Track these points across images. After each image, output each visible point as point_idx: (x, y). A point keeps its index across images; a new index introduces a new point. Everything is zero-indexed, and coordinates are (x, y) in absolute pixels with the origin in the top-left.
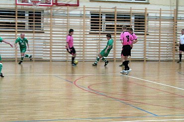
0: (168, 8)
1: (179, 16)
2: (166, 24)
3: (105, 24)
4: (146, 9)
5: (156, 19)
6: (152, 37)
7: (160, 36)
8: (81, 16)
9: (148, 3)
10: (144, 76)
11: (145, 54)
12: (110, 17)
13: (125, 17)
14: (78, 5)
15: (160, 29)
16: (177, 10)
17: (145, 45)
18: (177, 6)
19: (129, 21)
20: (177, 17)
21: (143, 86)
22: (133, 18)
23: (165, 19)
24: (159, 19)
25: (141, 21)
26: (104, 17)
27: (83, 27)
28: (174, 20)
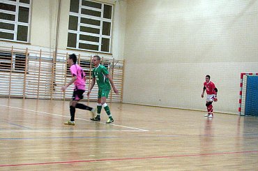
0: (48, 50)
1: (58, 58)
2: (46, 65)
4: (27, 49)
5: (36, 59)
6: (32, 76)
7: (39, 75)
9: (29, 44)
11: (24, 91)
15: (39, 69)
16: (56, 53)
17: (25, 83)
18: (56, 49)
19: (10, 59)
20: (56, 59)
22: (14, 57)
23: (45, 60)
24: (39, 59)
25: (21, 61)
28: (53, 61)
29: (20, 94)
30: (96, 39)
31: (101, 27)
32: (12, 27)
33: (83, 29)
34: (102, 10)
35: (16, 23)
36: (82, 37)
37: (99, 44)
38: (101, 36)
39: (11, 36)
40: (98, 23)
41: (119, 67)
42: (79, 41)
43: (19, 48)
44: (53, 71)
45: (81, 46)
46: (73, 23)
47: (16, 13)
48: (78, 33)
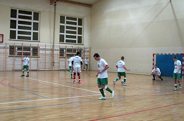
0: (49, 44)
1: (55, 48)
2: (48, 52)
3: (17, 52)
4: (38, 45)
5: (43, 49)
6: (41, 59)
7: (45, 58)
8: (4, 48)
9: (39, 42)
10: (37, 78)
11: (38, 67)
12: (20, 48)
13: (28, 49)
14: (3, 42)
15: (45, 55)
16: (53, 46)
17: (38, 63)
18: (54, 43)
19: (30, 50)
21: (37, 83)
22: (32, 49)
23: (48, 50)
24: (45, 50)
25: (36, 50)
26: (16, 48)
27: (5, 53)
28: (52, 50)
29: (36, 69)
30: (75, 37)
31: (77, 31)
32: (30, 33)
33: (67, 32)
34: (77, 22)
35: (32, 31)
36: (67, 36)
37: (77, 39)
38: (77, 35)
39: (29, 38)
40: (75, 28)
41: (88, 51)
42: (65, 39)
43: (34, 44)
44: (52, 55)
45: (67, 41)
46: (62, 29)
47: (32, 26)
48: (65, 34)
